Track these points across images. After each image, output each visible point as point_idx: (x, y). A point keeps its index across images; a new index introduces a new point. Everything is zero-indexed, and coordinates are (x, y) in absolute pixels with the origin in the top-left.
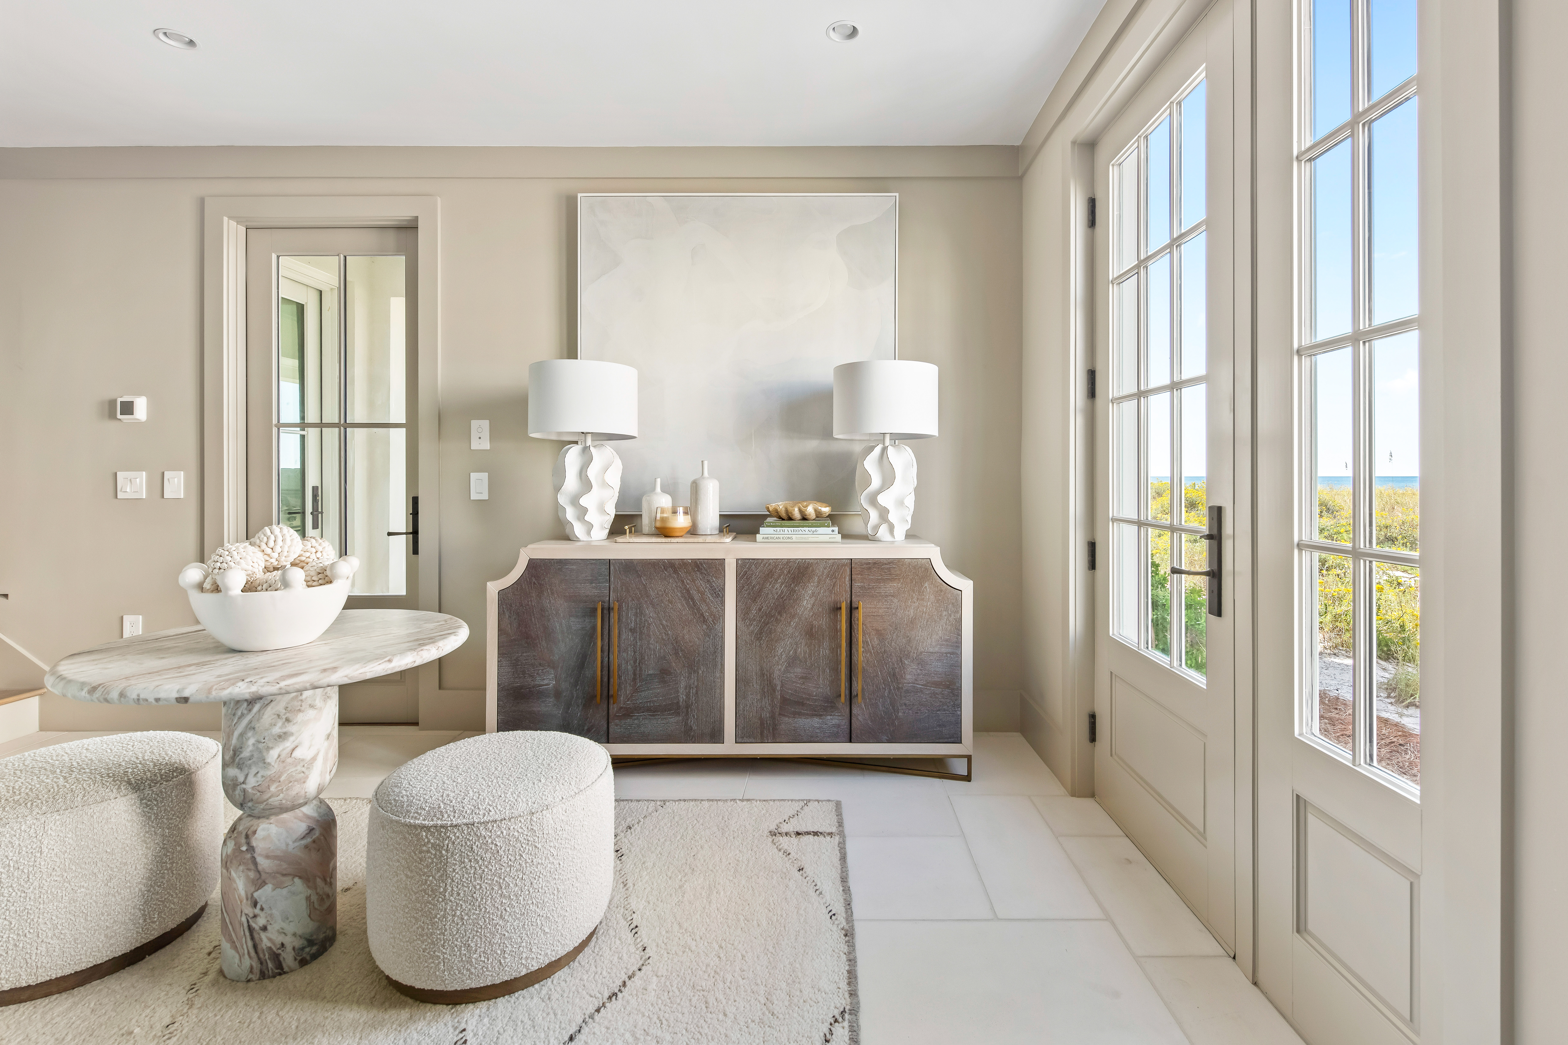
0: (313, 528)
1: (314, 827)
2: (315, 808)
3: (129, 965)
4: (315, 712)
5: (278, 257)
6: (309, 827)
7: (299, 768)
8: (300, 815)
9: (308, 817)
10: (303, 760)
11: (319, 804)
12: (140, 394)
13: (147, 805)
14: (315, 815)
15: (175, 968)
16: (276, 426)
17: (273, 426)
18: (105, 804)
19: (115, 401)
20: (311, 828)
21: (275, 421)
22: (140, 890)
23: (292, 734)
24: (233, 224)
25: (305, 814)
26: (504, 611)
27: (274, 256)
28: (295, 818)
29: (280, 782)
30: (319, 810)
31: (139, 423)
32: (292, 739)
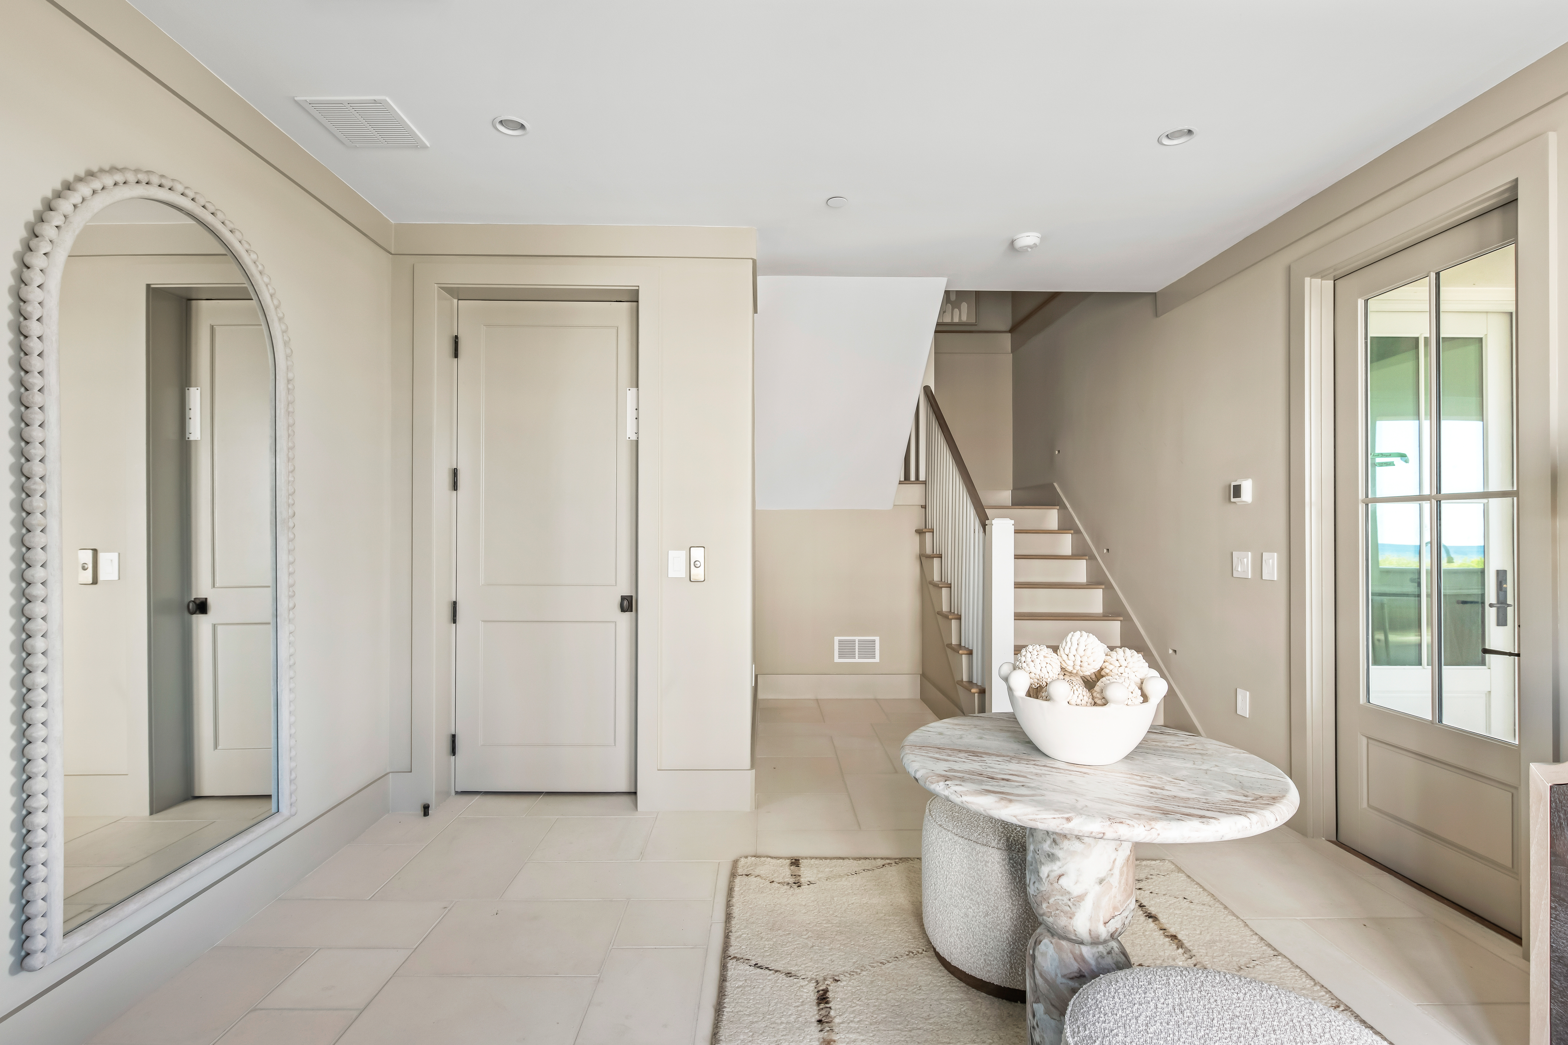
0: (1498, 625)
1: (1086, 974)
2: (1097, 955)
3: (1006, 1000)
4: (1082, 846)
5: (1366, 301)
6: (1080, 971)
7: (1065, 899)
8: (1077, 952)
9: (1083, 959)
10: (1069, 893)
11: (1105, 953)
12: (1246, 477)
13: (1014, 867)
14: (1093, 962)
15: (1018, 1027)
16: (1363, 501)
17: (1360, 501)
18: (986, 848)
19: (1230, 486)
20: (1082, 973)
21: (1361, 495)
22: (1007, 938)
23: (1058, 859)
24: (1317, 281)
25: (1081, 955)
26: (1561, 824)
27: (1361, 303)
28: (1072, 952)
29: (1049, 903)
30: (1100, 959)
31: (1246, 505)
32: (1058, 864)
